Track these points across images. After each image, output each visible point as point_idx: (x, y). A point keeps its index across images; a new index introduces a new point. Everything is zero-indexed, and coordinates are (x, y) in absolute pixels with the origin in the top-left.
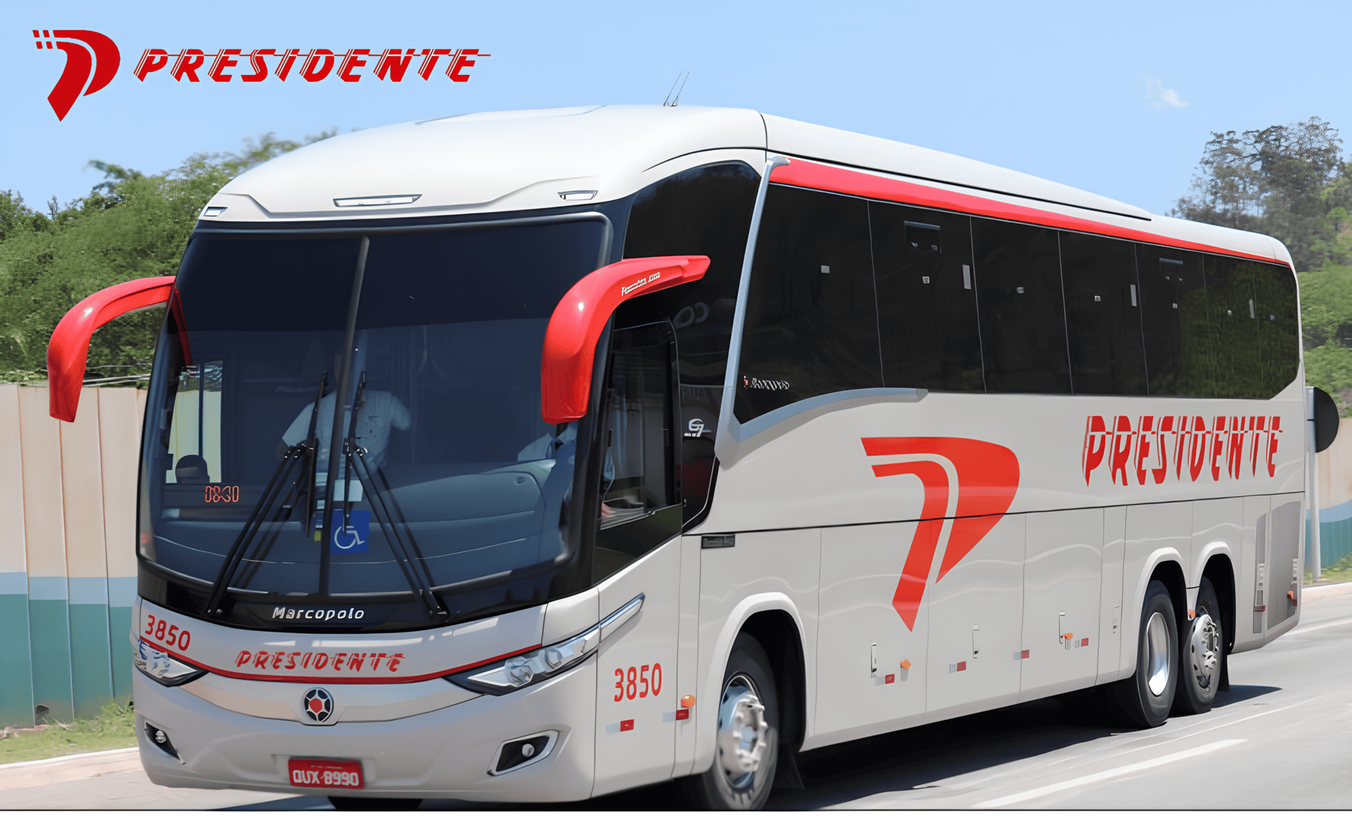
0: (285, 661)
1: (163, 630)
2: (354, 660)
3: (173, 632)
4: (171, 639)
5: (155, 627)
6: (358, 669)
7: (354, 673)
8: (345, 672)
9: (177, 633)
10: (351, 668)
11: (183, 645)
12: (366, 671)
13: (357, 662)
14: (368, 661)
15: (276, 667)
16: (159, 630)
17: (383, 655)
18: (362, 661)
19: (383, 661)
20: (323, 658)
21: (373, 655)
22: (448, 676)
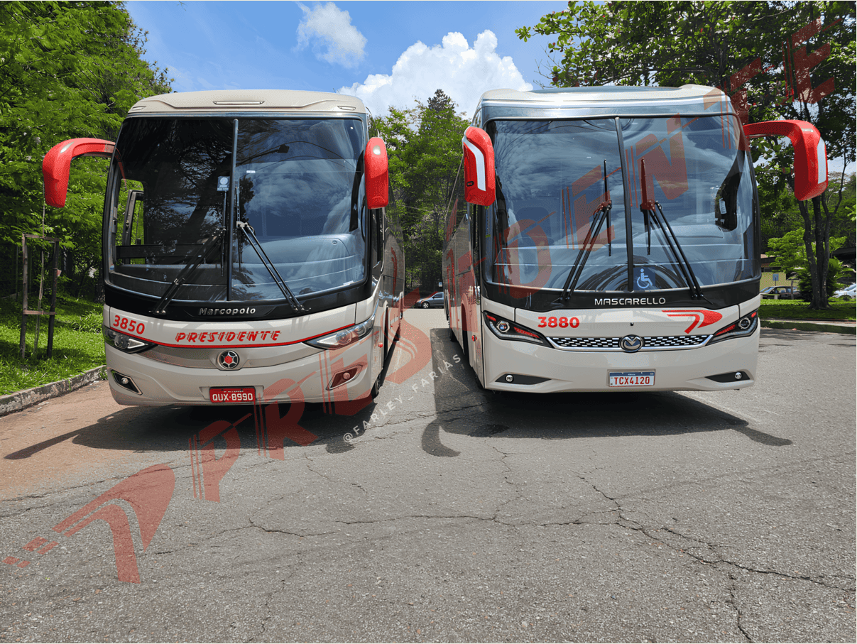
0: (208, 337)
1: (126, 324)
2: (251, 335)
3: (133, 324)
4: (131, 328)
5: (120, 322)
6: (254, 340)
7: (251, 342)
8: (246, 341)
9: (136, 325)
10: (249, 339)
11: (140, 330)
12: (259, 340)
13: (253, 336)
14: (259, 336)
15: (202, 341)
16: (123, 323)
17: (269, 332)
18: (256, 335)
19: (269, 335)
20: (232, 335)
21: (262, 332)
22: (305, 341)
